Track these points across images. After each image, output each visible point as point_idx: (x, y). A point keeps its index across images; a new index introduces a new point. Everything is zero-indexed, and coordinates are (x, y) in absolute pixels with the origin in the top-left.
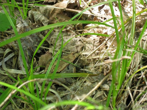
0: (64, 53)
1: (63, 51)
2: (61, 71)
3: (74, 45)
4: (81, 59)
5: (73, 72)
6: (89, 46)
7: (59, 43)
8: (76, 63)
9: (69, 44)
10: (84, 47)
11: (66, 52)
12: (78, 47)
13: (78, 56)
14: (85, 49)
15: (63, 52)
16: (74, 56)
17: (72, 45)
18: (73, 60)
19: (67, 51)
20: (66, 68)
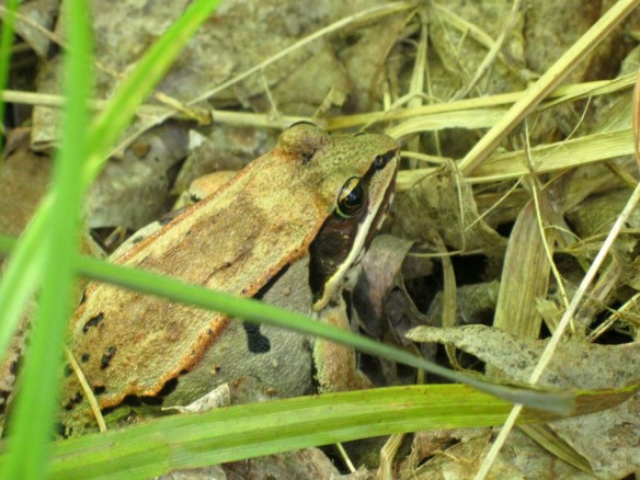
0: (206, 130)
1: (191, 115)
2: (171, 385)
3: (303, 31)
4: (403, 194)
5: (323, 376)
6: (474, 20)
7: (139, 22)
8: (343, 267)
9: (252, 25)
10: (422, 46)
11: (219, 115)
12: (358, 48)
13: (367, 178)
14: (434, 58)
15: (192, 124)
16: (316, 182)
17: (286, 34)
18: (309, 233)
19: (237, 108)
20: (225, 342)
